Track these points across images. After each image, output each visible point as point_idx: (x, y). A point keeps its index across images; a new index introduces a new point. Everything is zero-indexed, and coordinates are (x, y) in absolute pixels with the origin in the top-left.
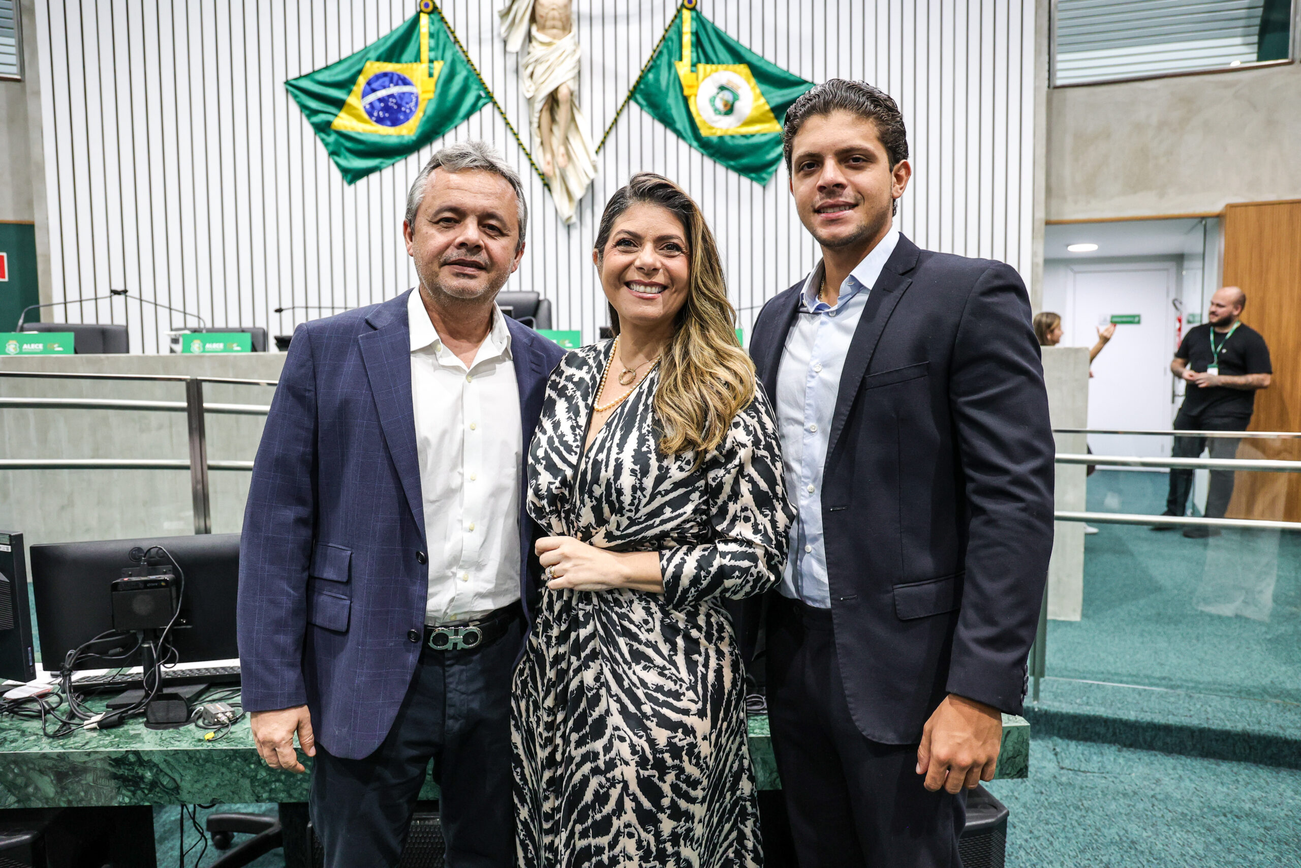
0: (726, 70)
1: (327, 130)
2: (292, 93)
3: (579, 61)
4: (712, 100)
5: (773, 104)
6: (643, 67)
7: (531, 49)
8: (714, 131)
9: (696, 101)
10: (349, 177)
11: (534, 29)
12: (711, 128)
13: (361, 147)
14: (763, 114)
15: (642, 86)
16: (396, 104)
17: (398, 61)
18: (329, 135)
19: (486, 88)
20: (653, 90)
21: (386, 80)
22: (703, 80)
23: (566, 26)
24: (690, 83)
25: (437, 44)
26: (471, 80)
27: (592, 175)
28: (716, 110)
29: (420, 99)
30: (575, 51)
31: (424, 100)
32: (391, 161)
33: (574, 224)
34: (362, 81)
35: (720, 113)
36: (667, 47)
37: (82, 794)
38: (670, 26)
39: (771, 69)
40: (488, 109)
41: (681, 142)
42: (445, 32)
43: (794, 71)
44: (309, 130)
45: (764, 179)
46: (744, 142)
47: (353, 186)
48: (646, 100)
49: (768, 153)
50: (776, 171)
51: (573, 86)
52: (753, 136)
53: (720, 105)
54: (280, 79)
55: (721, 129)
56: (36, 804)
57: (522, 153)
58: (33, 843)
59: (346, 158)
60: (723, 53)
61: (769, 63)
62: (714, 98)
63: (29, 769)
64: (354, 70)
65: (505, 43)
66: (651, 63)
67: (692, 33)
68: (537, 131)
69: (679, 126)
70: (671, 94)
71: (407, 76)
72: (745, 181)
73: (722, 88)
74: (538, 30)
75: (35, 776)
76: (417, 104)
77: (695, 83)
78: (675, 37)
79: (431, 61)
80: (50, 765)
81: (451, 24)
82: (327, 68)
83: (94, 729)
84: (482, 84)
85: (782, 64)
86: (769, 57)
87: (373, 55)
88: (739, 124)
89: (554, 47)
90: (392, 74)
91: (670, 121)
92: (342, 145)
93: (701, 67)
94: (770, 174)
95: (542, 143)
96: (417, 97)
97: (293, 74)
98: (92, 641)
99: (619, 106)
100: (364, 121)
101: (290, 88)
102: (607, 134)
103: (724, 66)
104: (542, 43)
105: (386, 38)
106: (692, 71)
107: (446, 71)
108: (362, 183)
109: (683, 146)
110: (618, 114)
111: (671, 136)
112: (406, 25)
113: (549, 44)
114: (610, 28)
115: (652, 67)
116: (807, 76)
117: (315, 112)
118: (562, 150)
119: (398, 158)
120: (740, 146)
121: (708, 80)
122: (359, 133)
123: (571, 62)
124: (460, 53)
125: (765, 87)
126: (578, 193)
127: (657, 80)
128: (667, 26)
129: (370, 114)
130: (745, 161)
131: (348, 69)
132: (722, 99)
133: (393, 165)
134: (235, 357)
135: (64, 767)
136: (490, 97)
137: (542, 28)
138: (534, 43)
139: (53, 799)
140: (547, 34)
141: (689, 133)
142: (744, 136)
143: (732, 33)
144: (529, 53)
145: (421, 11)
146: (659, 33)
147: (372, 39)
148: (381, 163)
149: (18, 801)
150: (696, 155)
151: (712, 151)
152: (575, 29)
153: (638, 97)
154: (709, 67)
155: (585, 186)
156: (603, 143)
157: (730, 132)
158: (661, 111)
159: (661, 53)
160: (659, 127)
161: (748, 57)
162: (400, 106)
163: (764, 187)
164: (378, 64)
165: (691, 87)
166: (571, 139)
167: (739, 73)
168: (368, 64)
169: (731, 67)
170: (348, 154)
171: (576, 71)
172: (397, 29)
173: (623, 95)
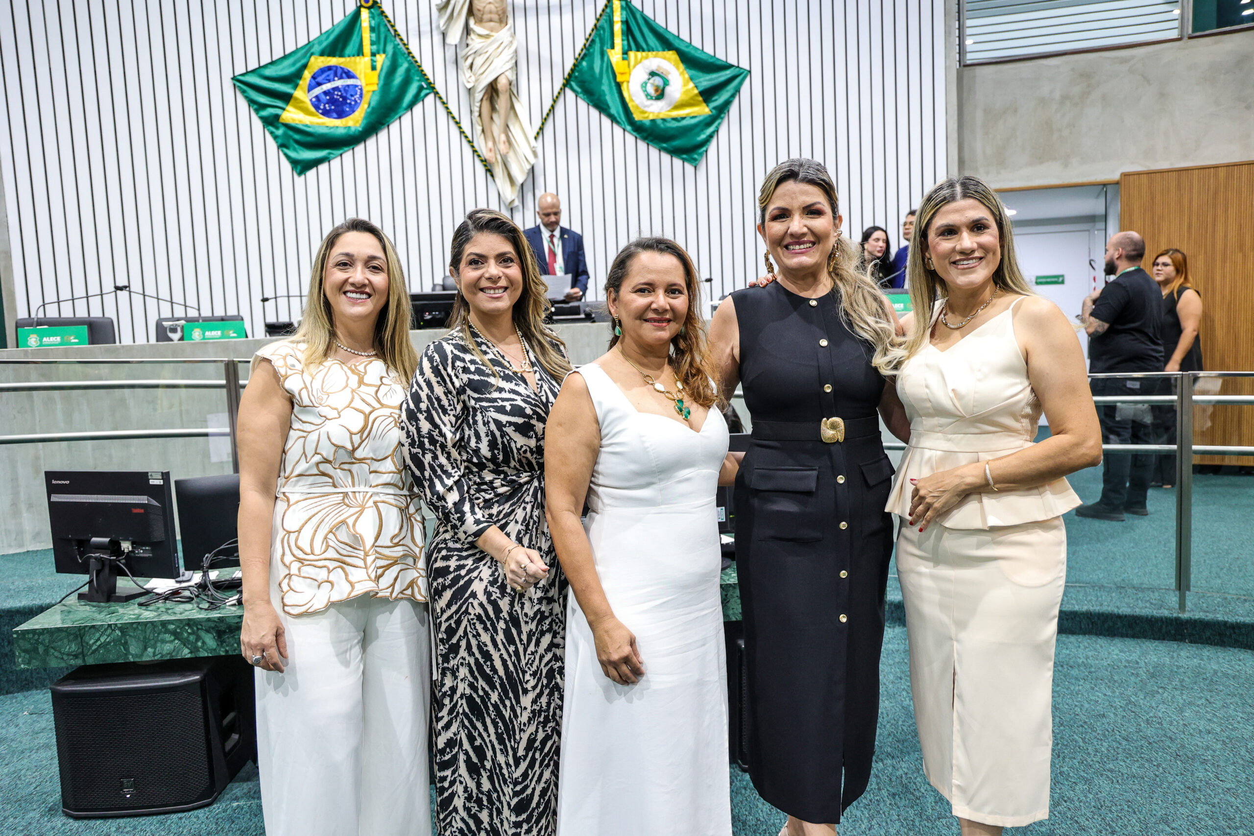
0: (655, 57)
1: (276, 124)
2: (240, 89)
3: (516, 51)
4: (644, 86)
5: (701, 89)
6: (577, 55)
7: (469, 41)
8: (646, 115)
9: (628, 87)
10: (299, 168)
11: (472, 22)
12: (644, 112)
13: (309, 139)
14: (692, 98)
15: (577, 74)
16: (341, 96)
17: (341, 56)
18: (277, 128)
19: (428, 79)
20: (587, 77)
21: (331, 73)
22: (634, 67)
23: (502, 20)
24: (622, 71)
25: (378, 37)
26: (412, 71)
27: (532, 160)
28: (648, 96)
29: (364, 92)
30: (511, 42)
31: (368, 91)
32: (340, 152)
33: (517, 206)
34: (307, 75)
35: (651, 99)
36: (600, 35)
37: (236, 645)
38: (601, 15)
39: (698, 54)
40: (430, 99)
41: (615, 125)
42: (386, 25)
43: (721, 55)
44: (258, 124)
45: (695, 160)
46: (675, 124)
47: (303, 177)
48: (580, 87)
49: (698, 134)
50: (706, 151)
51: (511, 75)
52: (683, 118)
53: (651, 90)
54: (228, 75)
55: (653, 113)
56: (203, 654)
57: (464, 141)
58: (201, 682)
59: (295, 150)
60: (652, 40)
61: (697, 49)
62: (646, 83)
63: (198, 629)
64: (299, 65)
65: (444, 35)
66: (584, 51)
67: (622, 22)
68: (479, 119)
69: (613, 111)
70: (605, 80)
71: (350, 69)
72: (678, 162)
73: (653, 74)
74: (476, 23)
75: (202, 634)
76: (361, 96)
77: (627, 70)
78: (606, 26)
79: (373, 54)
80: (213, 625)
81: (391, 18)
82: (272, 63)
83: (234, 605)
84: (423, 75)
85: (709, 50)
86: (696, 43)
87: (317, 49)
88: (669, 108)
89: (492, 39)
90: (336, 67)
91: (605, 107)
92: (291, 137)
93: (632, 54)
94: (701, 154)
95: (483, 131)
96: (361, 90)
97: (240, 70)
98: (222, 547)
99: (556, 94)
100: (311, 114)
101: (238, 84)
102: (544, 121)
103: (654, 53)
104: (480, 36)
105: (328, 33)
106: (624, 59)
107: (388, 63)
108: (311, 174)
109: (618, 130)
110: (555, 101)
111: (606, 121)
112: (348, 19)
113: (487, 36)
114: (544, 19)
115: (585, 55)
116: (732, 61)
117: (264, 106)
118: (503, 137)
119: (346, 149)
120: (672, 129)
121: (639, 67)
122: (307, 126)
123: (508, 54)
124: (401, 46)
125: (693, 72)
126: (520, 178)
127: (591, 67)
128: (598, 16)
129: (317, 107)
130: (676, 143)
131: (294, 64)
132: (653, 84)
133: (341, 155)
134: (235, 342)
135: (223, 627)
136: (432, 87)
137: (480, 21)
138: (473, 36)
139: (215, 650)
140: (484, 28)
141: (622, 117)
142: (675, 119)
143: (660, 21)
144: (467, 45)
145: (361, 6)
146: (591, 23)
147: (315, 34)
148: (330, 153)
149: (191, 653)
150: (630, 139)
151: (645, 134)
152: (510, 21)
153: (573, 84)
154: (639, 54)
155: (526, 171)
156: (541, 129)
157: (662, 116)
158: (596, 97)
159: (593, 41)
160: (594, 113)
161: (676, 43)
162: (345, 99)
163: (695, 167)
164: (322, 59)
165: (622, 74)
166: (511, 127)
167: (668, 60)
168: (313, 59)
169: (660, 53)
170: (297, 146)
171: (514, 61)
172: (339, 24)
173: (559, 83)
